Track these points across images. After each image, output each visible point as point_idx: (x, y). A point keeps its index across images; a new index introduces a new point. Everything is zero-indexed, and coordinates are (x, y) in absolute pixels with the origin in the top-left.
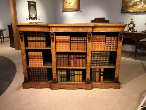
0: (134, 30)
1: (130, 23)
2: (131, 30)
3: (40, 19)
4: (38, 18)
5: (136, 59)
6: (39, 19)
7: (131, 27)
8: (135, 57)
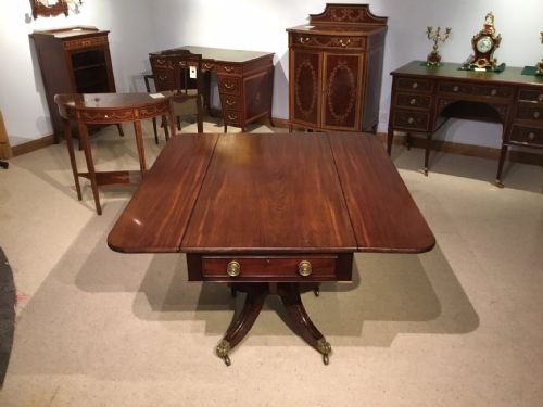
0: (495, 60)
1: (482, 35)
2: (481, 63)
3: (80, 8)
4: (71, 6)
5: (500, 185)
6: (77, 11)
7: (484, 50)
8: (498, 178)
